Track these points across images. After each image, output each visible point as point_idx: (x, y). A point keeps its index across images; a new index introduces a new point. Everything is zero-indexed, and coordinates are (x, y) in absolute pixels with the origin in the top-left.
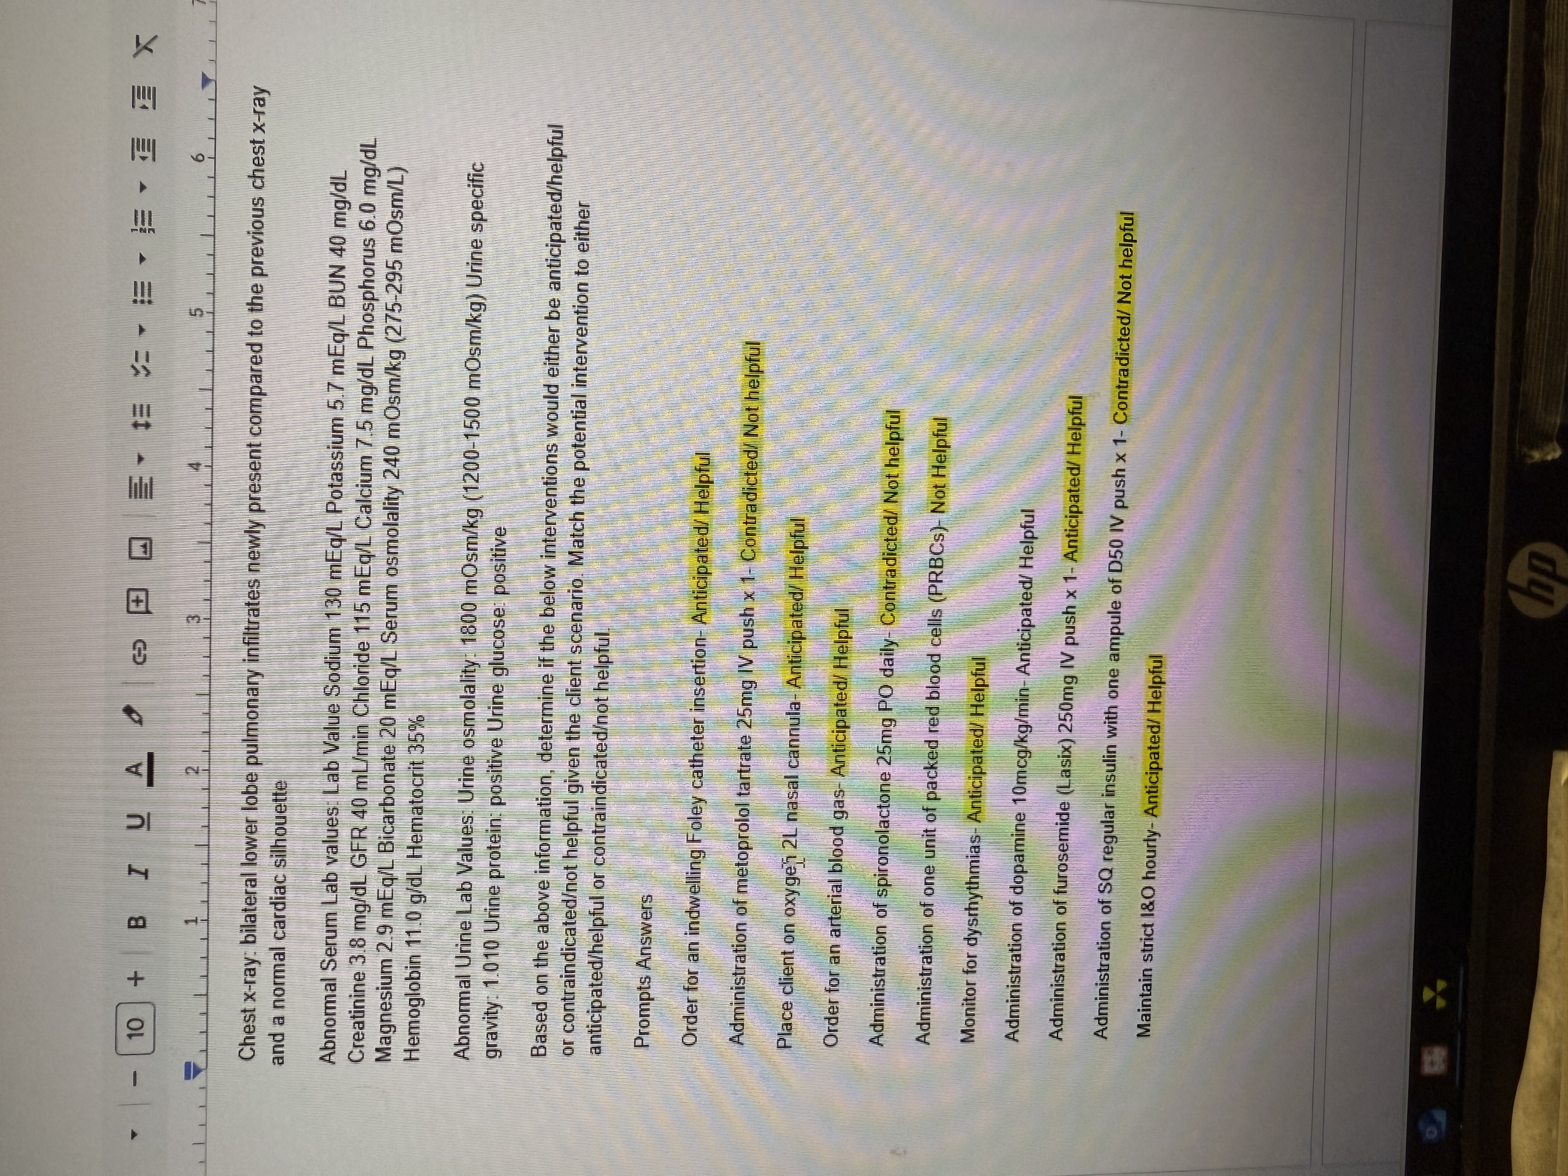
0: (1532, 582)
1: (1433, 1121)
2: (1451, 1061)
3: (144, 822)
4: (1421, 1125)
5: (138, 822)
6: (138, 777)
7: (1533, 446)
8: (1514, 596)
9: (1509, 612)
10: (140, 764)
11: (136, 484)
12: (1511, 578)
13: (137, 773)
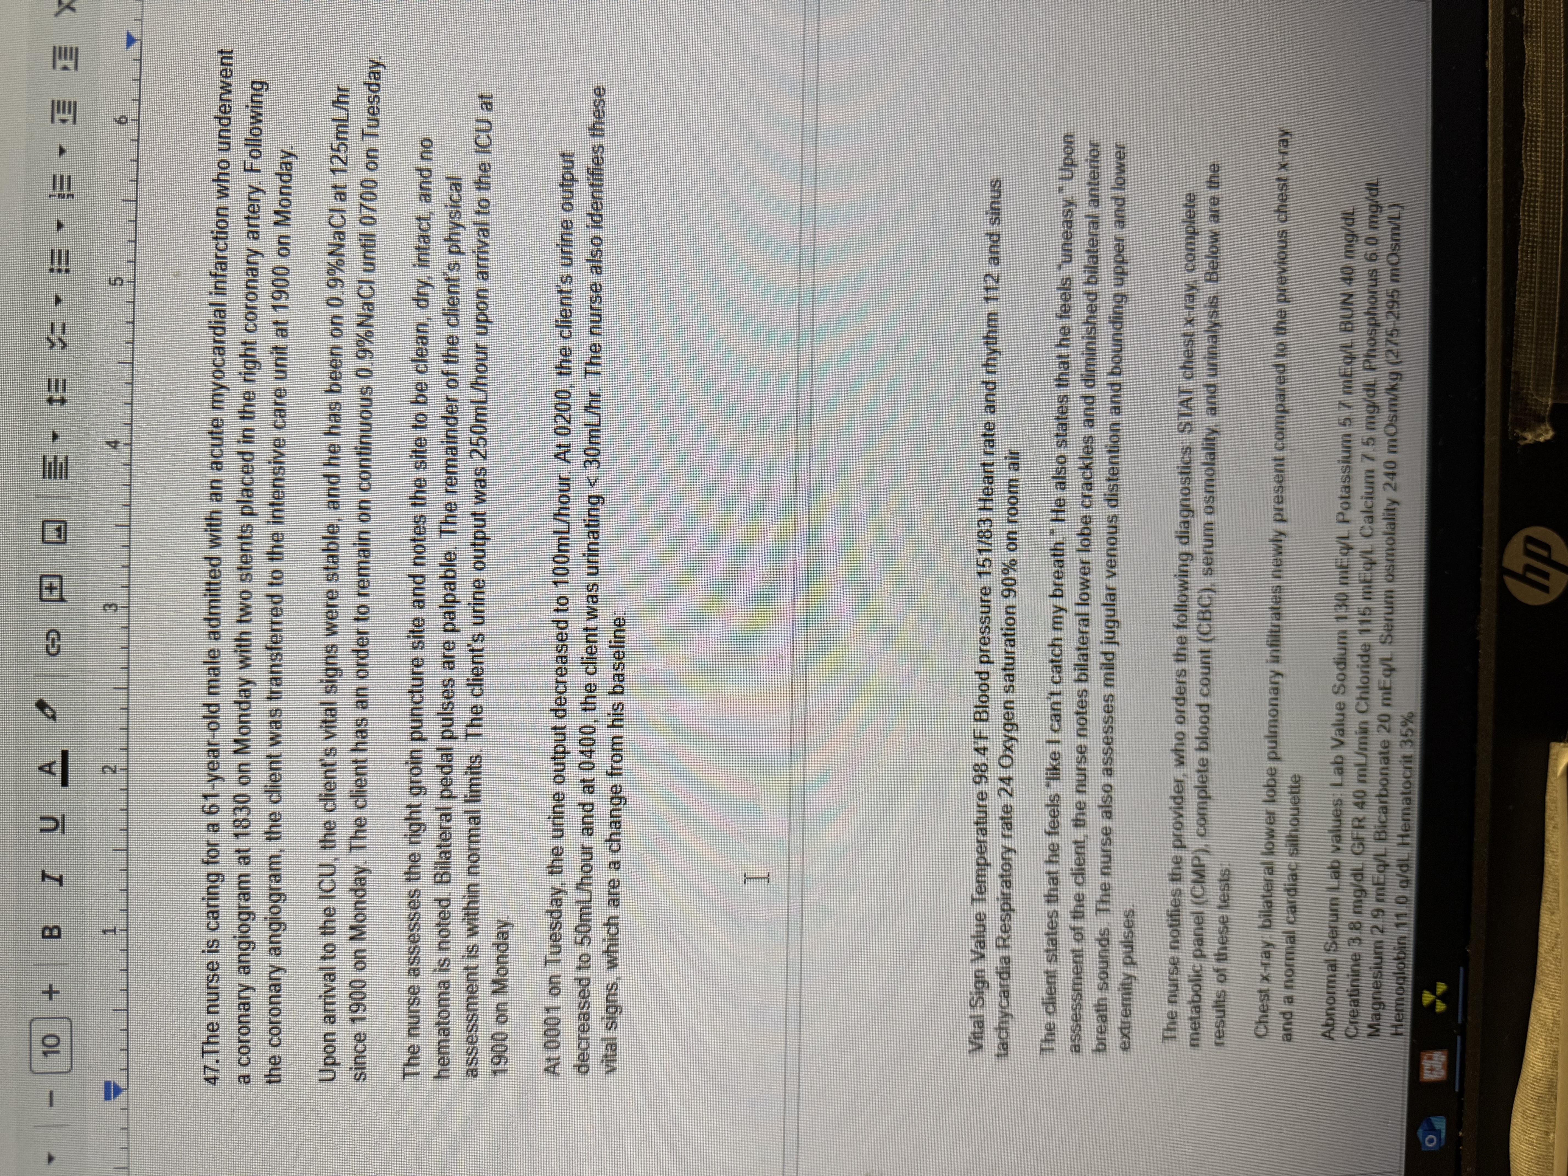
0: (1528, 568)
1: (1432, 1129)
2: (1450, 1066)
3: (58, 824)
4: (1420, 1133)
5: (51, 824)
6: (52, 777)
7: (1525, 427)
8: (1509, 581)
9: (1505, 597)
10: (54, 763)
11: (50, 464)
12: (1507, 563)
13: (50, 772)
